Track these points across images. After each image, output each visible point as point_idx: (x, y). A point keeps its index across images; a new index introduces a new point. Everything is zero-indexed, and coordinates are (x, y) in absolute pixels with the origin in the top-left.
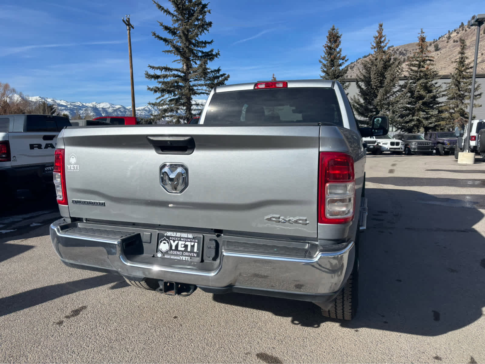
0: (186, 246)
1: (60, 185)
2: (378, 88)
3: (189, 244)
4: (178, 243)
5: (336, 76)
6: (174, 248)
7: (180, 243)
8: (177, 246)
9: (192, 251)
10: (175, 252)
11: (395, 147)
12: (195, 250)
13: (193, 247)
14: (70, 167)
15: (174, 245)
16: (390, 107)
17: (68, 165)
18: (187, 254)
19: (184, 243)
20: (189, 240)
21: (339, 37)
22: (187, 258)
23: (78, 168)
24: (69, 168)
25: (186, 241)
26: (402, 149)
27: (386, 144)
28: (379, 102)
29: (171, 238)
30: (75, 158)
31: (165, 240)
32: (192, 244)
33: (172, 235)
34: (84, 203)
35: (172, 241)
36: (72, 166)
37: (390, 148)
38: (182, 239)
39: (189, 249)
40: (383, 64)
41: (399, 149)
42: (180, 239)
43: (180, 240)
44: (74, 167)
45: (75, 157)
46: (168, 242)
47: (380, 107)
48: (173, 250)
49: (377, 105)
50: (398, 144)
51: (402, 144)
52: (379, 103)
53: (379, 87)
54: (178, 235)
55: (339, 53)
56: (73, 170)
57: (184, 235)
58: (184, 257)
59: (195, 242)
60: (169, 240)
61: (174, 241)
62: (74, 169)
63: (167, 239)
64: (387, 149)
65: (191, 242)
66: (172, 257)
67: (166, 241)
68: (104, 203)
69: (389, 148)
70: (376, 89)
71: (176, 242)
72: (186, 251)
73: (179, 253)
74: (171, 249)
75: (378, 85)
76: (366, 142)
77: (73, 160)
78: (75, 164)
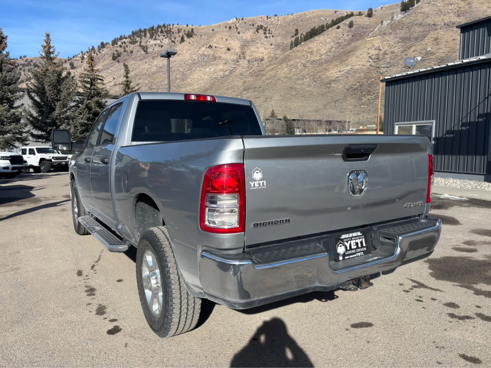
0: (357, 244)
1: (236, 210)
2: (54, 101)
3: (358, 241)
4: (351, 242)
5: (7, 83)
6: (348, 248)
7: (352, 242)
8: (350, 246)
9: (362, 246)
10: (350, 252)
12: (364, 245)
13: (362, 243)
14: (254, 184)
15: (348, 245)
16: (71, 122)
17: (251, 183)
18: (359, 250)
19: (354, 241)
20: (358, 238)
21: (5, 38)
22: (361, 253)
23: (265, 185)
24: (252, 186)
25: (356, 239)
29: (344, 240)
30: (259, 173)
31: (340, 243)
32: (361, 240)
33: (347, 237)
35: (346, 243)
36: (256, 182)
38: (353, 239)
39: (360, 246)
40: (57, 76)
42: (351, 239)
43: (352, 240)
44: (259, 184)
45: (260, 172)
46: (343, 245)
47: (59, 121)
48: (348, 250)
49: (57, 119)
52: (58, 117)
53: (55, 100)
54: (351, 235)
55: (6, 56)
56: (258, 187)
57: (355, 234)
58: (359, 254)
59: (362, 238)
60: (344, 242)
61: (347, 242)
62: (260, 186)
63: (342, 242)
65: (359, 239)
66: (351, 257)
67: (341, 243)
68: (289, 220)
70: (53, 102)
71: (349, 242)
72: (358, 248)
73: (353, 251)
74: (347, 250)
75: (54, 97)
76: (57, 158)
77: (257, 176)
78: (261, 180)
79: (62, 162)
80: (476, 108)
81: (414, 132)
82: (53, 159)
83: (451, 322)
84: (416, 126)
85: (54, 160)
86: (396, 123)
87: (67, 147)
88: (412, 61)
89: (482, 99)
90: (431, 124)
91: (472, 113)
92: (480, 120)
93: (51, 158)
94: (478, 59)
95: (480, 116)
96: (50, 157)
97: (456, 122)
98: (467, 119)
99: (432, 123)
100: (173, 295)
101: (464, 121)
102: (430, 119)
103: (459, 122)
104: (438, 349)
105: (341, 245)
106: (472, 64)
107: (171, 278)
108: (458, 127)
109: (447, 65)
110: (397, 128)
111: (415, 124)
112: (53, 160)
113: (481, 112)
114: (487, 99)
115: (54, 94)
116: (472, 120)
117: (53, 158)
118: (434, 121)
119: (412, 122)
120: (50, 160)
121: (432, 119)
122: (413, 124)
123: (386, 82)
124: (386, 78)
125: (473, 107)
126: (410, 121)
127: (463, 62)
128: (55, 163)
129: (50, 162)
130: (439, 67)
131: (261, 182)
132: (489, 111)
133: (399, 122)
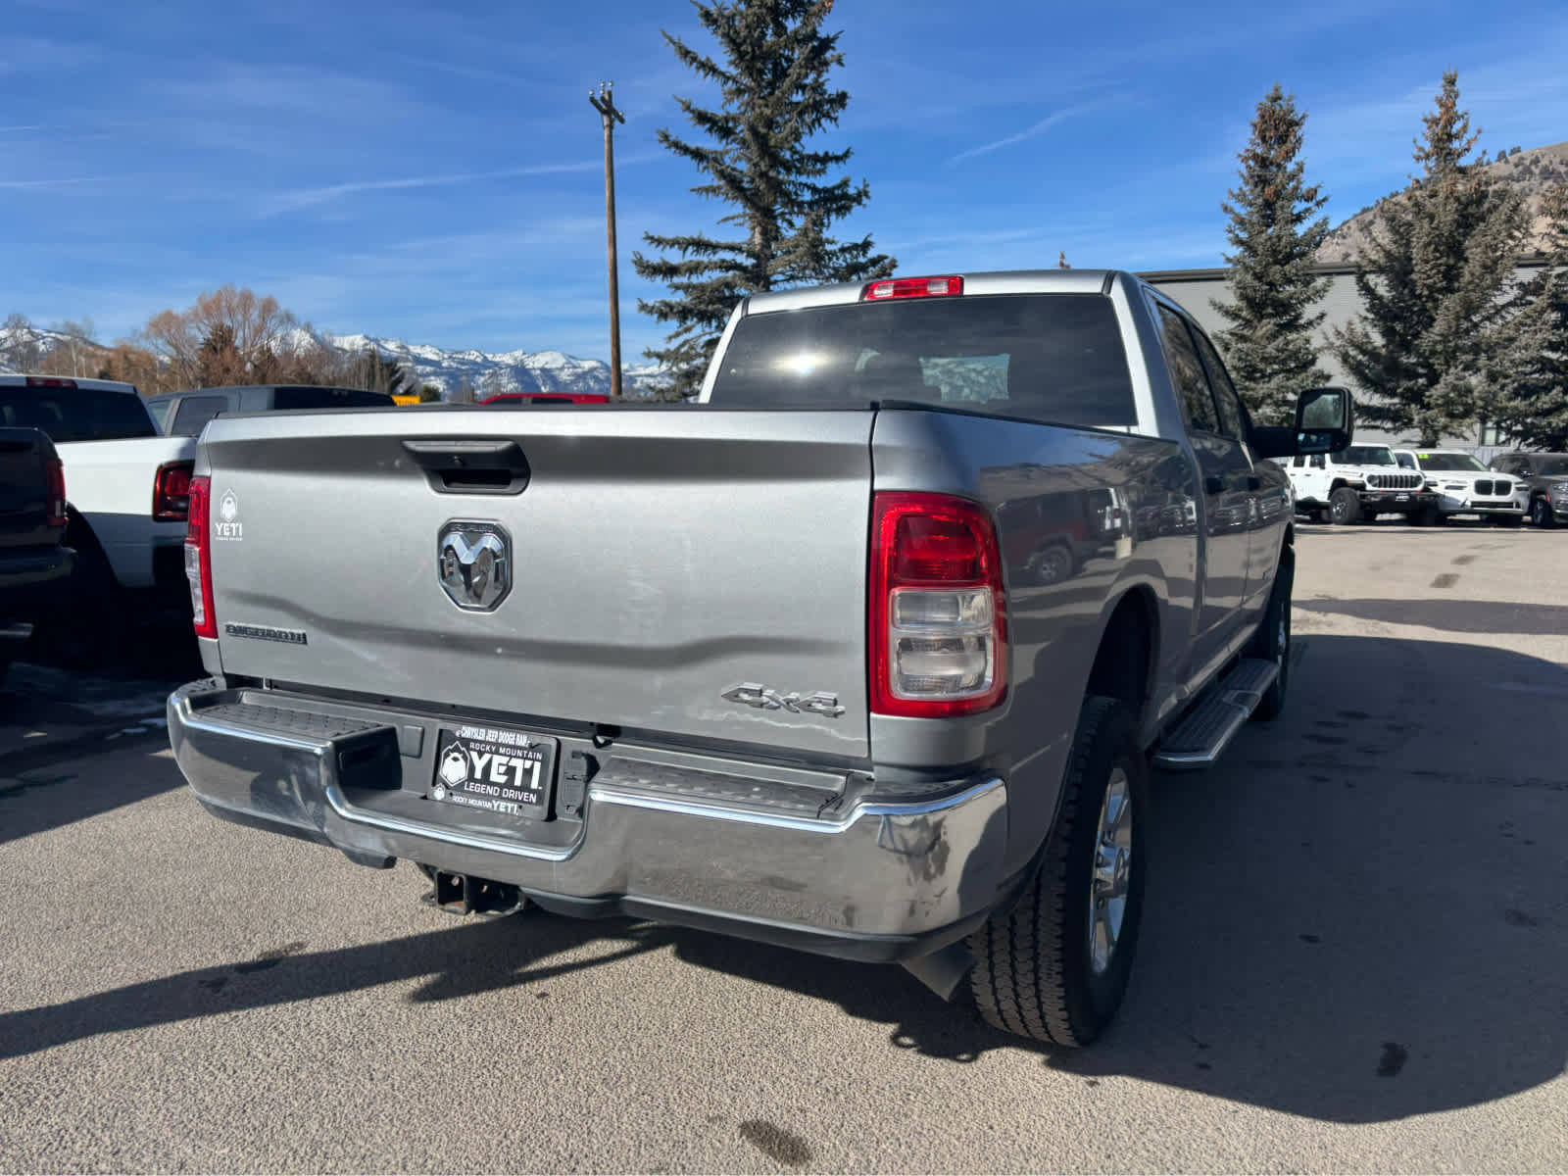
0: (511, 771)
1: (200, 581)
2: (1436, 295)
3: (518, 764)
4: (490, 761)
5: (1280, 257)
6: (478, 775)
7: (497, 759)
8: (487, 769)
9: (525, 788)
10: (481, 788)
11: (1493, 498)
12: (534, 784)
13: (528, 773)
14: (222, 528)
15: (479, 765)
16: (1482, 360)
17: (217, 525)
18: (511, 794)
19: (505, 760)
20: (520, 753)
21: (1297, 124)
22: (510, 805)
23: (241, 533)
24: (219, 533)
25: (511, 757)
26: (1518, 506)
27: (1461, 488)
28: (1440, 342)
29: (472, 745)
30: (233, 503)
31: (456, 749)
32: (528, 764)
33: (476, 737)
34: (256, 633)
35: (474, 755)
36: (226, 525)
37: (1474, 504)
38: (502, 750)
39: (518, 782)
40: (1457, 210)
41: (1509, 505)
42: (496, 748)
43: (497, 753)
44: (231, 530)
45: (234, 501)
46: (465, 758)
47: (1442, 361)
48: (477, 781)
49: (1433, 353)
50: (1503, 488)
51: (1518, 489)
52: (1439, 348)
53: (1440, 291)
54: (492, 735)
55: (1292, 177)
56: (229, 537)
57: (507, 737)
58: (503, 804)
59: (534, 760)
60: (469, 749)
61: (481, 754)
62: (231, 535)
63: (463, 749)
64: (1464, 505)
65: (526, 758)
66: (472, 802)
67: (460, 752)
68: (304, 635)
69: (1468, 503)
70: (1431, 297)
71: (487, 757)
72: (510, 784)
73: (490, 790)
74: (471, 777)
75: (1435, 283)
76: (1384, 481)
77: (230, 510)
78: (235, 521)
79: (1397, 493)
82: (1369, 481)
85: (1375, 486)
93: (1365, 479)
96: (1362, 475)
105: (456, 754)
112: (1369, 487)
115: (1439, 272)
117: (1371, 479)
120: (1362, 487)
128: (1375, 496)
129: (1359, 493)
131: (233, 525)
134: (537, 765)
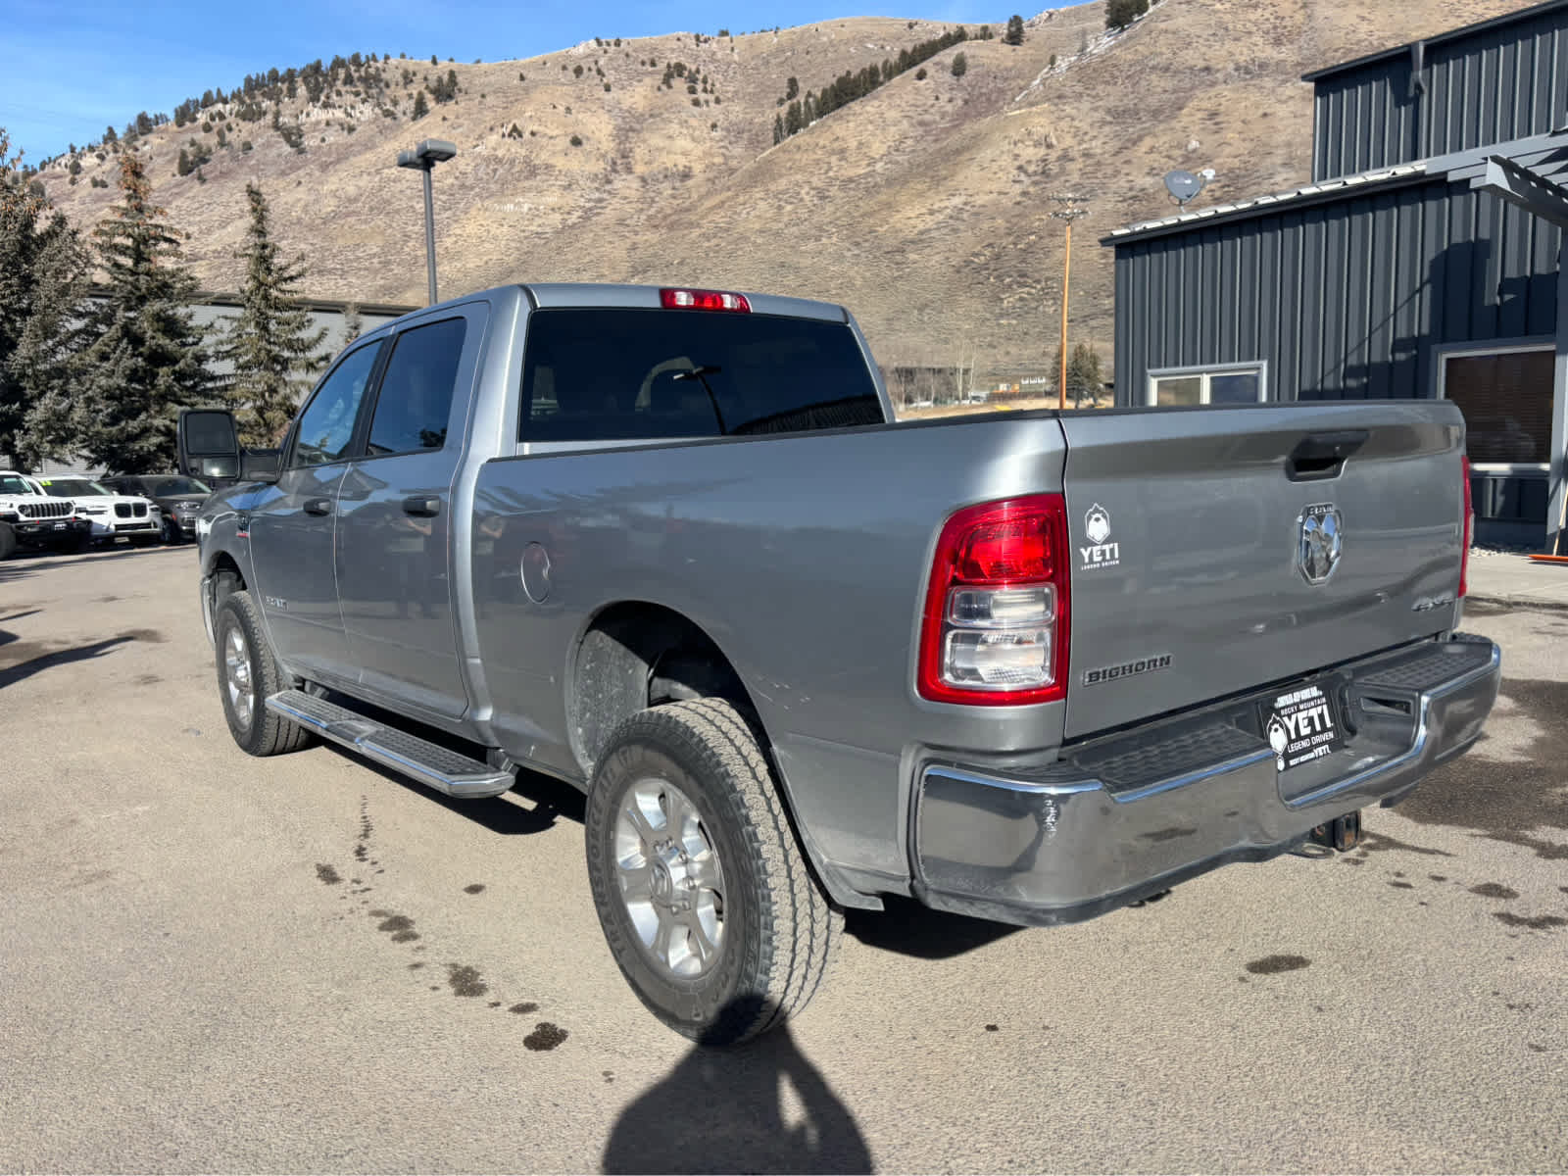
0: (1311, 721)
1: (1047, 633)
2: (11, 316)
3: (1314, 713)
4: (1297, 718)
7: (1301, 715)
8: (1297, 727)
9: (1324, 728)
10: (1299, 746)
11: (133, 520)
12: (1329, 724)
13: (1321, 717)
14: (1091, 553)
15: (1291, 726)
17: (1082, 550)
18: (1317, 739)
19: (1305, 714)
20: (1313, 703)
22: (1324, 747)
23: (1117, 556)
24: (1087, 560)
25: (1308, 709)
26: (156, 527)
27: (101, 512)
28: (28, 365)
29: (1282, 712)
30: (1103, 521)
31: (1275, 722)
32: (1319, 709)
33: (1288, 703)
34: (1117, 673)
35: (1286, 719)
36: (1095, 549)
37: (118, 527)
38: (1301, 707)
39: (1318, 728)
40: (20, 231)
41: (147, 525)
42: (1297, 707)
43: (1299, 711)
44: (1103, 553)
45: (1105, 517)
46: (1281, 726)
47: (32, 385)
48: (1294, 741)
49: (23, 375)
50: (140, 510)
51: (152, 510)
52: (29, 371)
53: (15, 312)
54: (1297, 696)
56: (1100, 562)
57: (1305, 694)
58: (1320, 749)
59: (1322, 705)
60: (1281, 717)
61: (1289, 716)
62: (1104, 560)
63: (1278, 719)
64: (108, 528)
65: (1316, 706)
66: (1301, 759)
67: (1277, 722)
68: (1168, 658)
69: (113, 527)
70: (7, 318)
71: (1294, 717)
72: (1314, 733)
73: (1305, 744)
74: (1290, 741)
75: (11, 304)
76: (36, 510)
77: (1098, 529)
78: (1107, 541)
79: (54, 522)
80: (1386, 320)
81: (1206, 398)
82: (21, 512)
83: (1514, 937)
84: (1212, 379)
85: (27, 516)
86: (1149, 371)
87: (223, 468)
88: (1189, 182)
89: (1404, 295)
90: (1254, 373)
91: (1377, 336)
92: (1401, 356)
93: (16, 509)
94: (1389, 175)
95: (1399, 345)
96: (11, 506)
97: (1330, 365)
98: (1361, 356)
99: (1258, 369)
100: (774, 908)
101: (1353, 360)
102: (1251, 358)
103: (1337, 366)
104: (1515, 1011)
105: (1276, 726)
106: (1371, 190)
107: (764, 856)
108: (1337, 381)
109: (1299, 193)
110: (1153, 385)
111: (1208, 372)
112: (22, 518)
113: (1402, 333)
114: (1418, 296)
115: (13, 293)
116: (1376, 358)
117: (22, 508)
118: (1265, 364)
119: (1199, 367)
120: (13, 518)
121: (1259, 358)
122: (1201, 373)
123: (1118, 247)
124: (1116, 233)
125: (1377, 322)
126: (1194, 363)
127: (1345, 184)
128: (29, 526)
129: (13, 525)
130: (1272, 200)
131: (1107, 547)
132: (1425, 330)
133: (1159, 366)
134: (1325, 707)
